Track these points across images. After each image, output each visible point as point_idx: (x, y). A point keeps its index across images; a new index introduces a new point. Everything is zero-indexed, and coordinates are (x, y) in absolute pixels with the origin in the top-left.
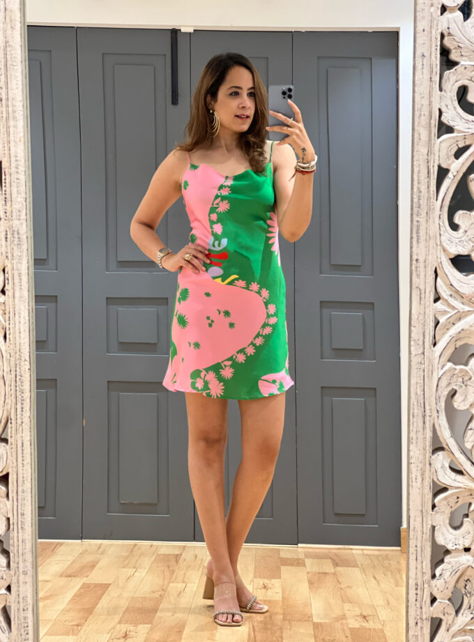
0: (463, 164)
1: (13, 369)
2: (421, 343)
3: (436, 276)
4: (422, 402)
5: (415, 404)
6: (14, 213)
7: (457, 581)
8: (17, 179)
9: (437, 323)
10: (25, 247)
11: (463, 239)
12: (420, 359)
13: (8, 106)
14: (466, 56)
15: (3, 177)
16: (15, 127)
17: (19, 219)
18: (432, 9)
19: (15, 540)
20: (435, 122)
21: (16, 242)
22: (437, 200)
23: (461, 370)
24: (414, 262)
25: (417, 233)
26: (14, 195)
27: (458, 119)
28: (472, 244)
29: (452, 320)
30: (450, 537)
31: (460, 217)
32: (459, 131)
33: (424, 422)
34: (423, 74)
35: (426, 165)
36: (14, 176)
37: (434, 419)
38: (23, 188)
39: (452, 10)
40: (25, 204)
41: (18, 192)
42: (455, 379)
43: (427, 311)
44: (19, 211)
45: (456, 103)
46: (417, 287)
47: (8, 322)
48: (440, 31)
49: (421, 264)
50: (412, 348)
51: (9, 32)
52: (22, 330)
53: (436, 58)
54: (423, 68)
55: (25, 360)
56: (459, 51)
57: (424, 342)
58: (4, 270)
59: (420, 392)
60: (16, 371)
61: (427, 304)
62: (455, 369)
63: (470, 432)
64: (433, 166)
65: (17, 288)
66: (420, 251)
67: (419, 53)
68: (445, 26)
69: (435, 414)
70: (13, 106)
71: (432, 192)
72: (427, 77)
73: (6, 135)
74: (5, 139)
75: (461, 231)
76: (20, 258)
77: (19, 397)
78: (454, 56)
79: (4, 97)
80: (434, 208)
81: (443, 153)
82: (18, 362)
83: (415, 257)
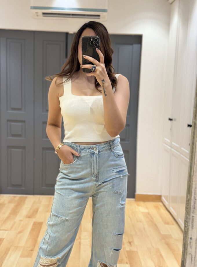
24: (188, 240)
25: (192, 223)
46: (190, 254)
66: (193, 234)
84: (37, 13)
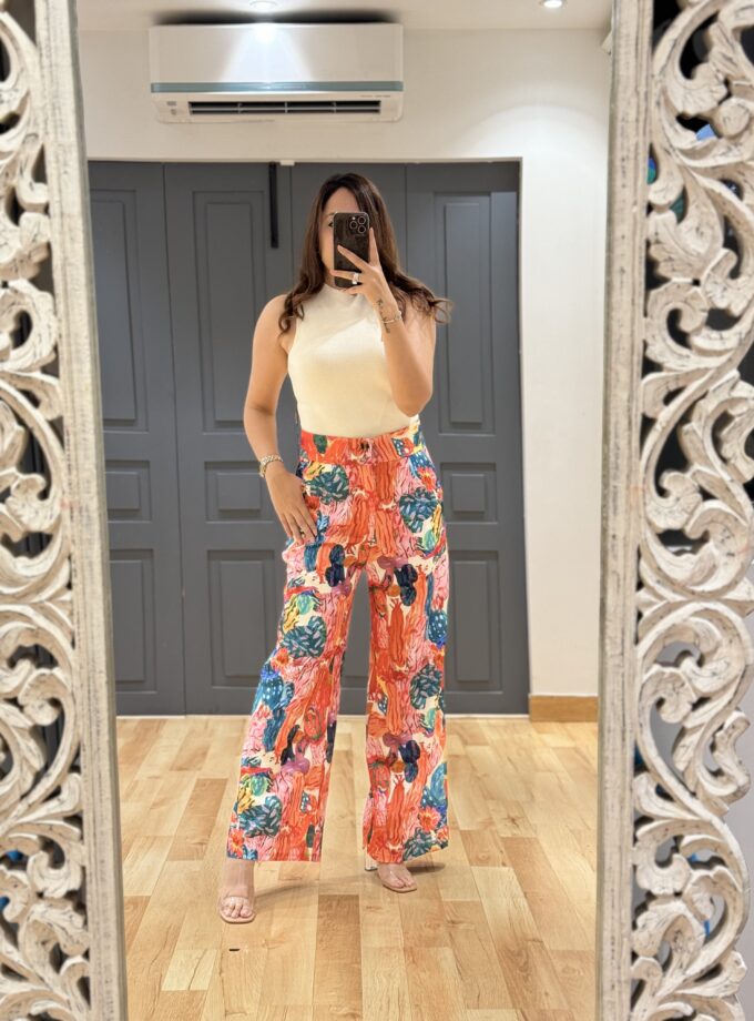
0: (676, 412)
1: (86, 683)
2: (619, 641)
3: (639, 555)
4: (620, 713)
5: (612, 715)
6: (82, 486)
7: (665, 934)
8: (85, 439)
9: (640, 615)
10: (96, 527)
11: (675, 508)
12: (617, 661)
13: (69, 344)
14: (679, 271)
15: (66, 438)
16: (80, 371)
17: (88, 492)
18: (635, 209)
19: (95, 895)
20: (638, 359)
21: (85, 521)
22: (640, 458)
23: (672, 675)
24: (610, 539)
25: (615, 500)
26: (81, 461)
27: (668, 354)
28: (686, 516)
29: (660, 613)
30: (656, 878)
31: (669, 479)
32: (670, 370)
33: (624, 739)
34: (621, 294)
35: (626, 413)
36: (80, 436)
37: (636, 735)
38: (92, 452)
39: (661, 209)
40: (95, 471)
41: (86, 457)
42: (662, 686)
43: (628, 602)
44: (88, 482)
45: (666, 334)
46: (614, 572)
47: (76, 626)
48: (644, 238)
49: (620, 543)
50: (608, 648)
51: (68, 245)
52: (95, 634)
53: (640, 273)
54: (622, 287)
55: (101, 672)
56: (669, 264)
57: (623, 641)
58: (69, 558)
59: (618, 703)
60: (89, 686)
61: (628, 593)
62: (663, 673)
63: (680, 751)
64: (636, 416)
65: (88, 582)
66: (618, 525)
67: (616, 267)
68: (651, 230)
69: (638, 728)
70: (77, 344)
71: (633, 449)
72: (627, 298)
73: (67, 384)
74: (67, 390)
75: (671, 499)
76: (90, 542)
77: (94, 719)
78: (662, 270)
79: (64, 334)
80: (637, 471)
81: (649, 399)
82: (91, 675)
83: (611, 532)
84: (171, 103)
